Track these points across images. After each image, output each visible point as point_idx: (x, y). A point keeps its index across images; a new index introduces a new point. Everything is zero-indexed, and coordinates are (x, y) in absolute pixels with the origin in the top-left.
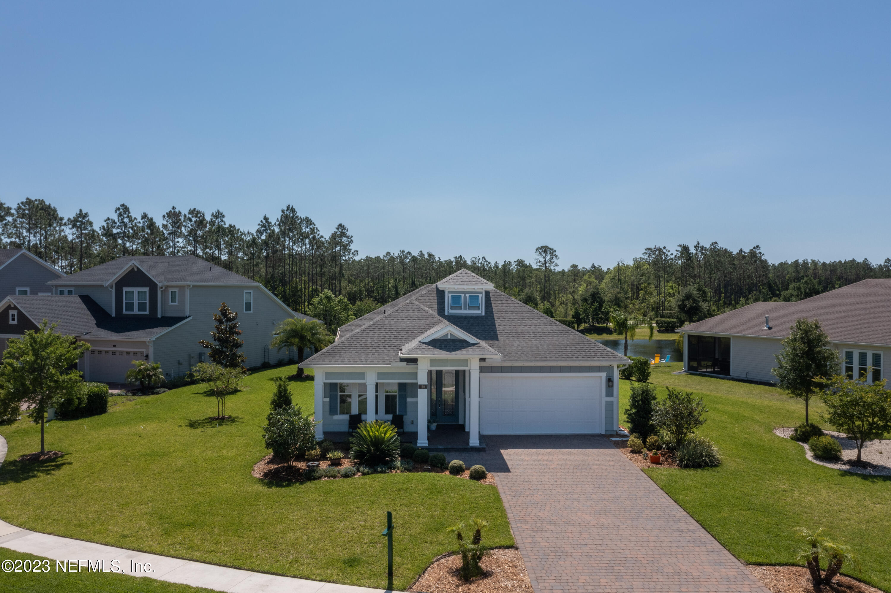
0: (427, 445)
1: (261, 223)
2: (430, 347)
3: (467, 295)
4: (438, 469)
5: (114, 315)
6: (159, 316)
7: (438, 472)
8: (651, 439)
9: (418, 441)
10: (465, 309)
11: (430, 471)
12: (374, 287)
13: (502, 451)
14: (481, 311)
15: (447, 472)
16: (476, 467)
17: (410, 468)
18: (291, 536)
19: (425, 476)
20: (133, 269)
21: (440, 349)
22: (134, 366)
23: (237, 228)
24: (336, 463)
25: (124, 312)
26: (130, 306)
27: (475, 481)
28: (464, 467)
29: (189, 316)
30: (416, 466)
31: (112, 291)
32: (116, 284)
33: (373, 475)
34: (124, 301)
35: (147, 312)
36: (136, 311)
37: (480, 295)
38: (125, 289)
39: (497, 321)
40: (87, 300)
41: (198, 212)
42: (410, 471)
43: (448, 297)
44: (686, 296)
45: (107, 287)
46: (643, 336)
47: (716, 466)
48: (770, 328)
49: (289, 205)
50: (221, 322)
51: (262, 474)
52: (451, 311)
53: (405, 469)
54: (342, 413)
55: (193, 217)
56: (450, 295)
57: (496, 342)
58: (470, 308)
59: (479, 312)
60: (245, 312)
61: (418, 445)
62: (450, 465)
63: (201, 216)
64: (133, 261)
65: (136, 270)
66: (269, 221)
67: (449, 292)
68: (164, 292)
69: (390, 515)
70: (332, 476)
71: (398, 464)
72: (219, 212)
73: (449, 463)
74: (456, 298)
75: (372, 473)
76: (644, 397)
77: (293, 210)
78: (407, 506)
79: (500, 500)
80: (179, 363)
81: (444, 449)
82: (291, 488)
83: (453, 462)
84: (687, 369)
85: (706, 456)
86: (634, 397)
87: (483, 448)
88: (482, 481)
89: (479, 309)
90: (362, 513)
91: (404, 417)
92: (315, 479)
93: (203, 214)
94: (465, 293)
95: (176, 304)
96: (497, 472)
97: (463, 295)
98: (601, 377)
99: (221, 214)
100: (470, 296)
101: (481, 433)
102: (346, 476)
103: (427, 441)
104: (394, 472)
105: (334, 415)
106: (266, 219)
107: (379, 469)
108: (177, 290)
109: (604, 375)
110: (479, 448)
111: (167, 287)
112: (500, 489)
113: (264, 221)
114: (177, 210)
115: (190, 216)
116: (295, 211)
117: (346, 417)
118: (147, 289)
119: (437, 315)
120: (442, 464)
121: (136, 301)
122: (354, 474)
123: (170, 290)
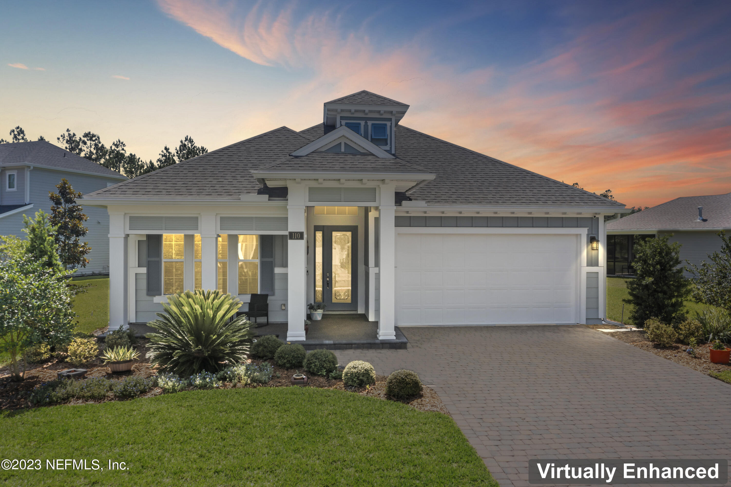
0: (304, 339)
1: (162, 153)
3: (370, 123)
4: (321, 380)
7: (320, 385)
8: (688, 324)
9: (289, 333)
11: (304, 383)
14: (390, 147)
15: (339, 386)
16: (399, 373)
17: (264, 378)
19: (293, 393)
23: (137, 158)
24: (121, 370)
27: (401, 404)
28: (373, 374)
29: (29, 204)
30: (278, 374)
37: (388, 124)
41: (94, 136)
42: (262, 383)
48: (704, 220)
49: (187, 136)
53: (254, 380)
55: (88, 140)
58: (373, 141)
59: (387, 147)
61: (288, 339)
62: (345, 370)
63: (96, 139)
66: (170, 151)
67: (342, 117)
70: (93, 397)
71: (241, 370)
72: (119, 141)
73: (344, 368)
74: (352, 128)
77: (191, 141)
81: (334, 344)
83: (351, 364)
87: (402, 343)
88: (415, 402)
89: (386, 142)
91: (269, 298)
92: (51, 403)
93: (99, 138)
94: (366, 119)
95: (15, 189)
97: (363, 123)
98: (579, 235)
99: (122, 143)
100: (373, 124)
103: (304, 333)
104: (230, 386)
105: (154, 295)
106: (166, 149)
107: (197, 383)
108: (15, 173)
109: (584, 231)
110: (396, 343)
113: (165, 151)
114: (71, 133)
115: (85, 139)
116: (193, 141)
120: (329, 371)
122: (144, 392)
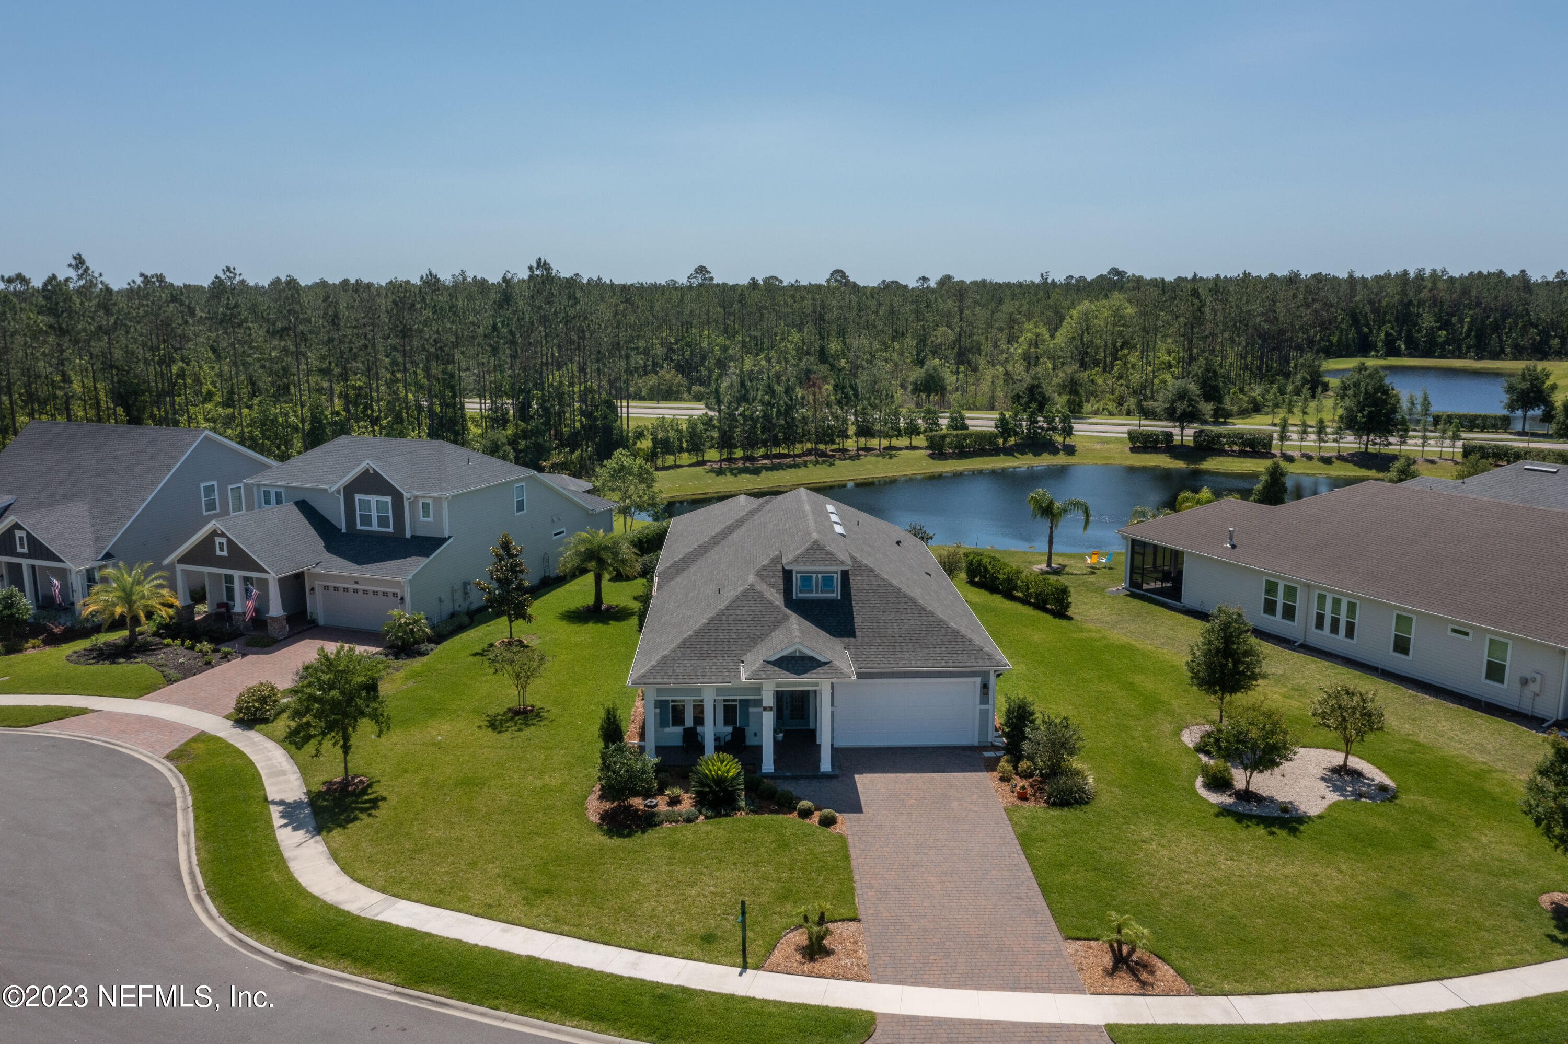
0: (773, 770)
2: (776, 668)
3: (820, 576)
4: (786, 810)
5: (344, 530)
6: (408, 535)
7: (785, 813)
8: (1024, 764)
9: (764, 764)
10: (817, 592)
11: (777, 812)
12: (676, 344)
13: (856, 776)
14: (837, 594)
15: (796, 814)
16: (826, 811)
17: (756, 808)
18: (647, 906)
19: (772, 820)
20: (368, 470)
21: (788, 671)
22: (391, 617)
24: (674, 801)
25: (359, 527)
26: (366, 520)
27: (824, 828)
28: (813, 808)
29: (450, 537)
30: (762, 805)
31: (339, 499)
32: (344, 488)
33: (716, 820)
34: (358, 513)
35: (391, 530)
36: (375, 527)
37: (835, 576)
38: (358, 497)
39: (856, 607)
40: (304, 507)
42: (756, 812)
43: (796, 578)
44: (1179, 393)
45: (333, 493)
46: (1106, 458)
47: (1086, 803)
48: (1234, 547)
50: (501, 559)
51: (598, 816)
52: (800, 595)
53: (751, 811)
54: (674, 724)
56: (799, 576)
57: (853, 640)
58: (822, 592)
59: (834, 595)
60: (517, 514)
61: (763, 771)
62: (798, 806)
64: (367, 461)
65: (371, 472)
67: (798, 572)
68: (413, 503)
69: (743, 903)
70: (673, 820)
71: (742, 804)
72: (431, 275)
73: (798, 803)
74: (806, 580)
75: (715, 817)
76: (1021, 714)
78: (756, 864)
79: (847, 858)
80: (440, 601)
81: (792, 776)
82: (633, 838)
83: (801, 803)
84: (1128, 585)
85: (1076, 792)
86: (1009, 711)
87: (834, 774)
88: (831, 828)
89: (833, 592)
90: (711, 876)
91: (747, 729)
92: (656, 825)
94: (817, 573)
95: (431, 519)
96: (849, 812)
97: (814, 576)
98: (975, 683)
100: (823, 577)
101: (835, 746)
102: (689, 820)
103: (773, 764)
104: (739, 813)
105: (666, 728)
107: (723, 812)
108: (430, 501)
109: (978, 680)
110: (830, 775)
111: (416, 497)
112: (850, 840)
117: (679, 730)
118: (388, 499)
119: (783, 607)
120: (790, 804)
121: (374, 514)
122: (697, 818)
123: (421, 501)
